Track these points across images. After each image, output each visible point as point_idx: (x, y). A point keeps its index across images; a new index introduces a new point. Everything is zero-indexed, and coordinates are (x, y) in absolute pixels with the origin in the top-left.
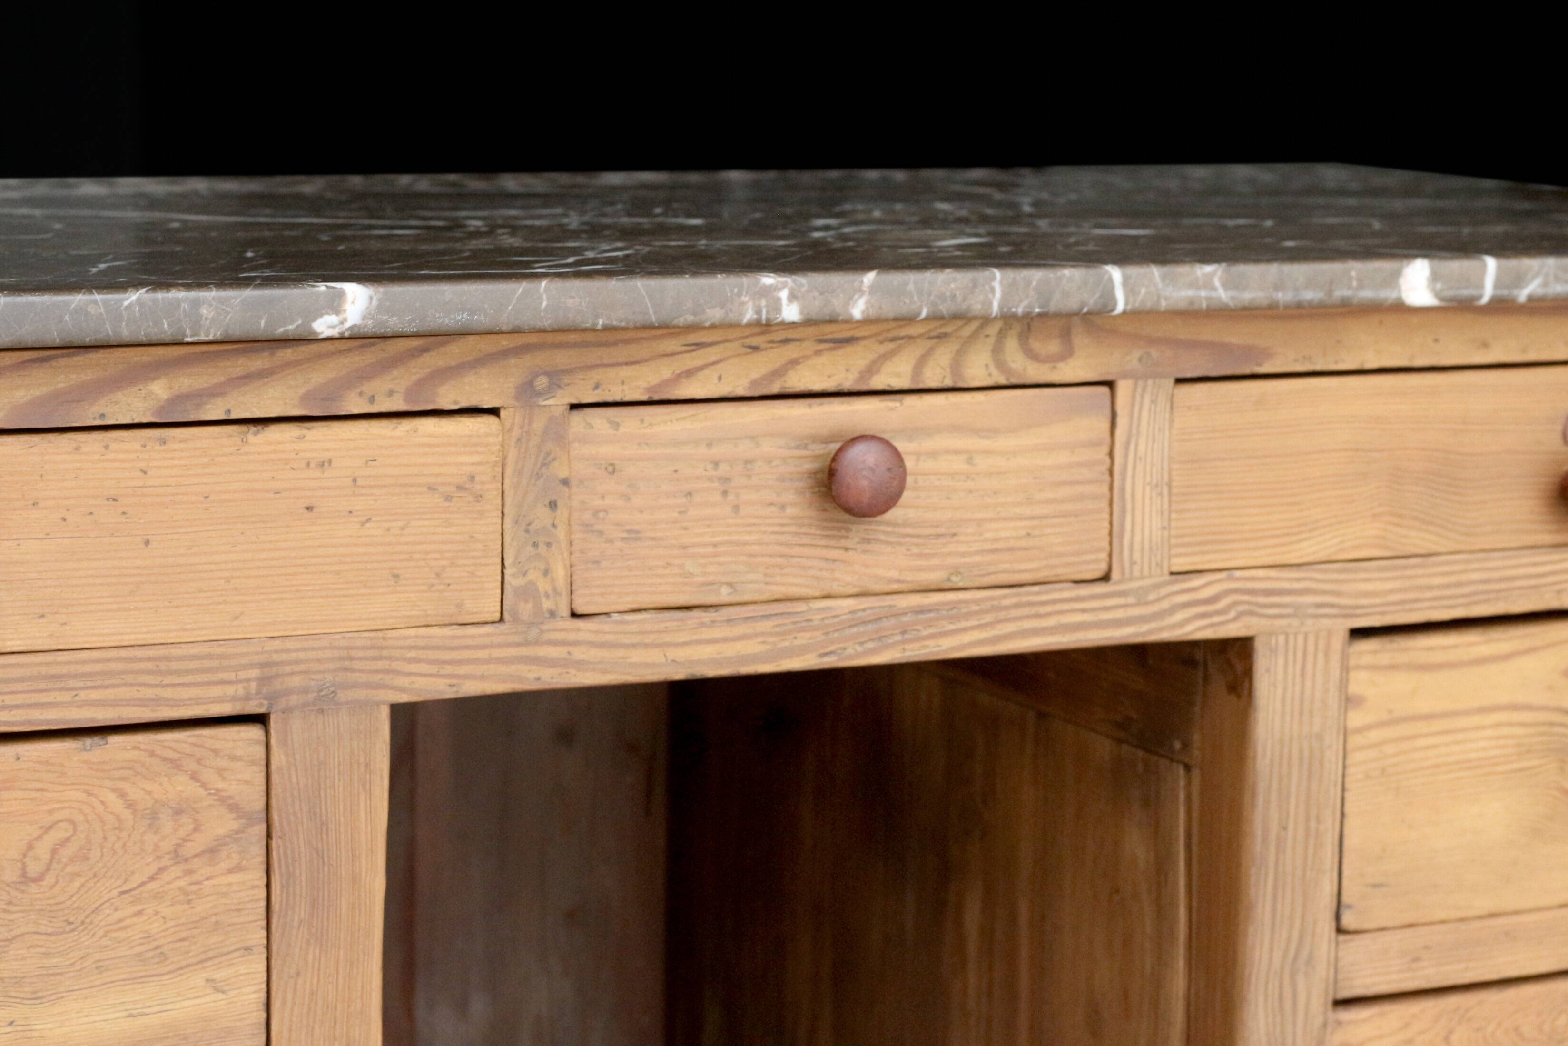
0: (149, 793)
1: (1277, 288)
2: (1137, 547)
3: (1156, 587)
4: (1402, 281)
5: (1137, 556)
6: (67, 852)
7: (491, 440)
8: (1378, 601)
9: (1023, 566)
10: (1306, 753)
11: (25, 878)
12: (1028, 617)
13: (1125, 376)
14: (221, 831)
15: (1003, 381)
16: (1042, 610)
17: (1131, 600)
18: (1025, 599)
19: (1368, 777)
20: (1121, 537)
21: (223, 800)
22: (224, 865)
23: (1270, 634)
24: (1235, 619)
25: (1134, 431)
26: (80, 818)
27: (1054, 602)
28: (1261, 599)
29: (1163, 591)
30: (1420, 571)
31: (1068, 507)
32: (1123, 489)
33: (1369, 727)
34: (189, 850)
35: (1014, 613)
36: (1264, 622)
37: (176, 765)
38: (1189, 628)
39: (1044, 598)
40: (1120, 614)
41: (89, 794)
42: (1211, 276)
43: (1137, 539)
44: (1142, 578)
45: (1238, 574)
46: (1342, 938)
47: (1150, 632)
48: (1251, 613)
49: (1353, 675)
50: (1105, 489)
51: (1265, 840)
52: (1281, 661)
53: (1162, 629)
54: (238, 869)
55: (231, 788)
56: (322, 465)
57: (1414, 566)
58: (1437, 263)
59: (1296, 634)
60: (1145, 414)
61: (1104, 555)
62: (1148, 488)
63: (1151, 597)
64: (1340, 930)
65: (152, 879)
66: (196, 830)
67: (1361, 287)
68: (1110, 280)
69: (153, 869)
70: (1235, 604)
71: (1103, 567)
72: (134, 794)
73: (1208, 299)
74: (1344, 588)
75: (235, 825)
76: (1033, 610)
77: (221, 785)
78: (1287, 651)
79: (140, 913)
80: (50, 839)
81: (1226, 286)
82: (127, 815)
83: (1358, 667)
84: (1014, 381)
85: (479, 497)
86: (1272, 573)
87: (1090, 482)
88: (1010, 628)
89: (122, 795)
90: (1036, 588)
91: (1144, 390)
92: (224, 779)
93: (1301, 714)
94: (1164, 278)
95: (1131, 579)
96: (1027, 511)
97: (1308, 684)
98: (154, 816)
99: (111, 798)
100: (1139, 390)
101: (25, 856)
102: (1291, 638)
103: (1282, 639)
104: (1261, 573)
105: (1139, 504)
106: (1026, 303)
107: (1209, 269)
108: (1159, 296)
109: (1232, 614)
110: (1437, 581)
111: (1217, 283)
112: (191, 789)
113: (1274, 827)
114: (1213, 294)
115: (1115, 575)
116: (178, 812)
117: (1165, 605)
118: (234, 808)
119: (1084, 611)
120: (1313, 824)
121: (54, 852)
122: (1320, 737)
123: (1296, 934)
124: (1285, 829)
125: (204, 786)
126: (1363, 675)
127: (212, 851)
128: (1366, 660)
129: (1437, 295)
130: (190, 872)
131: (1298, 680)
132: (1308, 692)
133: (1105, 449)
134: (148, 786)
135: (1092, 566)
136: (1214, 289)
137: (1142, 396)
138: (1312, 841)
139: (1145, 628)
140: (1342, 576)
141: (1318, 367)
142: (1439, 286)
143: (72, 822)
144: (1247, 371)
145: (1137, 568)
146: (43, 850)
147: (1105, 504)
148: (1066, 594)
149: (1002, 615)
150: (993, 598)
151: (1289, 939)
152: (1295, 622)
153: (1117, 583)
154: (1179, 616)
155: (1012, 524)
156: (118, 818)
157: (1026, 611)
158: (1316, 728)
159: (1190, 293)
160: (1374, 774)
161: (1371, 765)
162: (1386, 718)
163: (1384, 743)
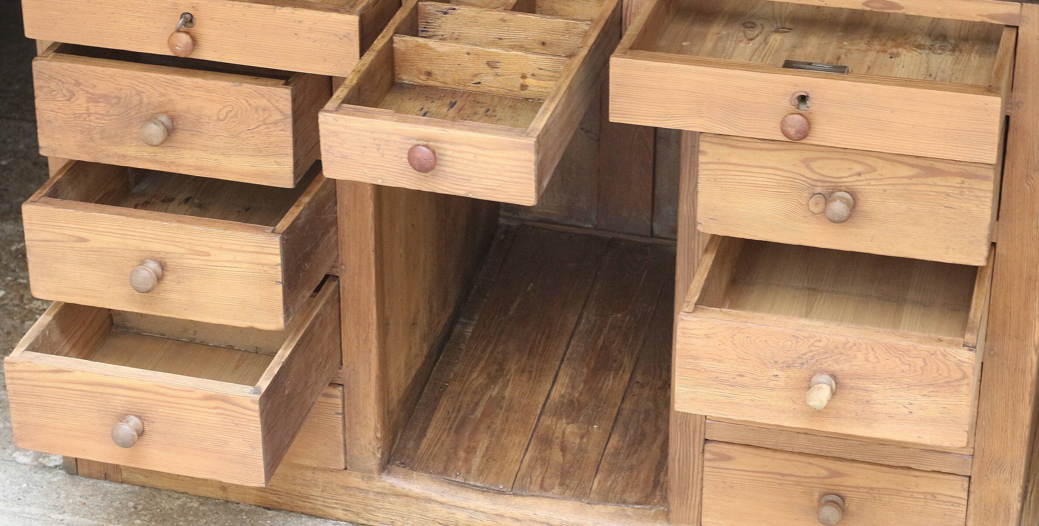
0: (255, 102)
6: (231, 114)
7: (354, 23)
11: (219, 120)
14: (278, 118)
21: (278, 109)
22: (279, 128)
26: (234, 106)
33: (708, 163)
34: (269, 121)
37: (263, 96)
41: (237, 99)
49: (701, 143)
54: (283, 130)
55: (280, 106)
56: (299, 22)
65: (257, 127)
66: (270, 116)
69: (257, 125)
72: (250, 102)
75: (282, 117)
77: (277, 104)
79: (253, 137)
80: (226, 110)
82: (248, 107)
83: (704, 141)
85: (351, 40)
89: (247, 101)
92: (278, 103)
98: (257, 109)
99: (243, 101)
101: (218, 113)
112: (268, 104)
116: (264, 110)
118: (281, 112)
121: (227, 114)
125: (272, 103)
127: (275, 123)
128: (707, 139)
130: (268, 128)
134: (255, 100)
143: (232, 106)
146: (224, 112)
156: (246, 108)
160: (711, 179)
161: (710, 177)
162: (717, 161)
163: (716, 170)
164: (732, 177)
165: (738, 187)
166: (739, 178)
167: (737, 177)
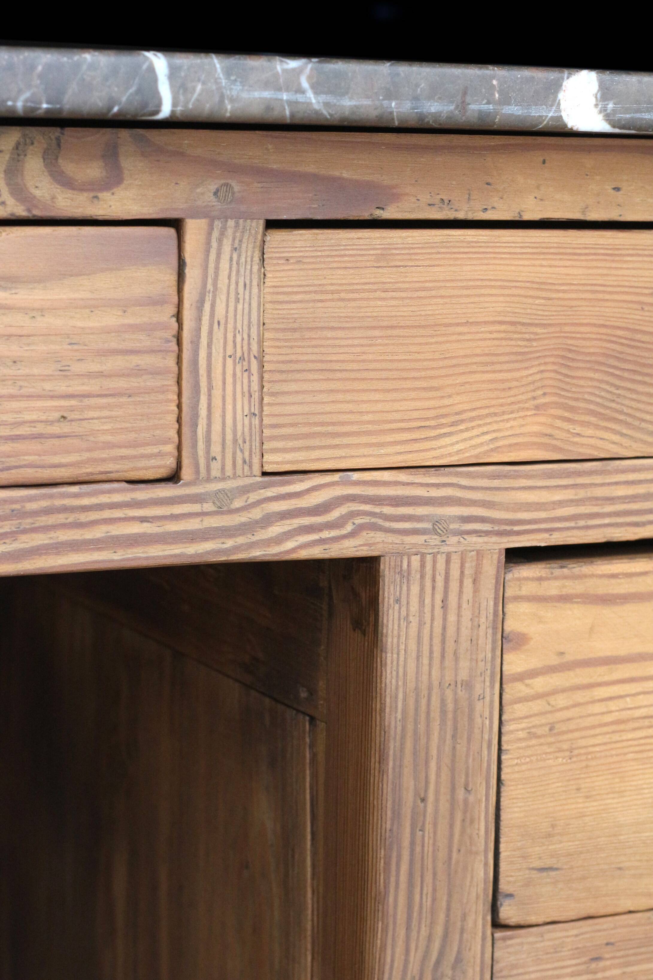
1: (389, 95)
2: (216, 437)
3: (245, 490)
4: (561, 96)
5: (216, 449)
8: (543, 515)
9: (56, 460)
10: (450, 706)
12: (64, 526)
13: (195, 215)
15: (21, 212)
16: (84, 517)
17: (208, 507)
18: (58, 503)
19: (532, 735)
20: (195, 425)
23: (401, 555)
24: (352, 534)
25: (210, 287)
27: (100, 507)
28: (387, 510)
29: (253, 497)
30: (598, 480)
31: (121, 384)
32: (195, 362)
33: (533, 674)
35: (43, 520)
36: (391, 538)
38: (290, 545)
39: (86, 501)
40: (193, 525)
42: (298, 72)
43: (217, 427)
44: (223, 479)
45: (356, 476)
46: (498, 934)
47: (237, 549)
48: (374, 527)
49: (510, 607)
50: (171, 362)
51: (397, 815)
52: (415, 589)
53: (252, 545)
57: (590, 473)
58: (608, 76)
59: (435, 555)
60: (224, 265)
61: (171, 448)
62: (229, 361)
63: (237, 504)
64: (497, 924)
67: (506, 100)
68: (151, 70)
70: (352, 515)
71: (171, 462)
73: (290, 103)
74: (498, 497)
76: (71, 517)
78: (422, 577)
81: (316, 88)
83: (517, 598)
84: (38, 213)
86: (402, 476)
87: (152, 351)
88: (40, 539)
90: (75, 489)
91: (222, 234)
93: (443, 656)
94: (228, 73)
95: (208, 479)
96: (62, 387)
97: (452, 618)
100: (216, 234)
102: (429, 558)
103: (416, 560)
104: (386, 476)
105: (217, 382)
106: (27, 95)
107: (293, 64)
108: (222, 97)
109: (349, 528)
110: (621, 491)
111: (305, 84)
113: (409, 797)
114: (300, 98)
115: (186, 474)
117: (256, 514)
119: (143, 520)
120: (461, 794)
122: (468, 685)
123: (439, 930)
124: (423, 800)
126: (524, 608)
128: (529, 589)
129: (608, 118)
131: (438, 612)
132: (451, 631)
133: (173, 310)
135: (153, 462)
136: (303, 92)
137: (220, 241)
138: (459, 816)
139: (230, 543)
140: (496, 483)
141: (461, 216)
142: (611, 106)
144: (366, 215)
145: (216, 466)
147: (171, 382)
148: (117, 498)
149: (27, 523)
150: (13, 501)
151: (430, 938)
152: (434, 540)
153: (188, 484)
154: (275, 530)
155: (40, 404)
157: (61, 518)
158: (463, 675)
159: (267, 94)
160: (539, 732)
161: (536, 721)
162: (554, 661)
163: (554, 692)
164: (598, 708)
165: (616, 737)
166: (621, 704)
167: (613, 706)
